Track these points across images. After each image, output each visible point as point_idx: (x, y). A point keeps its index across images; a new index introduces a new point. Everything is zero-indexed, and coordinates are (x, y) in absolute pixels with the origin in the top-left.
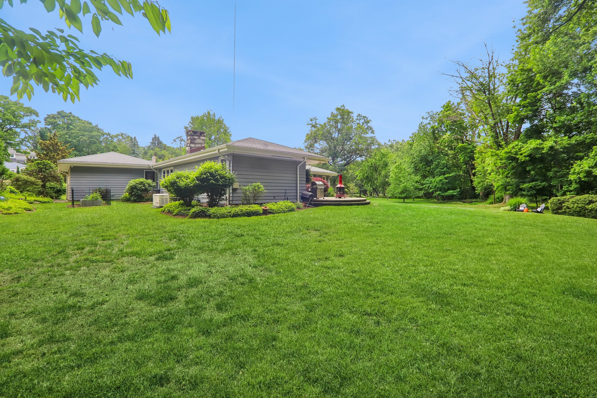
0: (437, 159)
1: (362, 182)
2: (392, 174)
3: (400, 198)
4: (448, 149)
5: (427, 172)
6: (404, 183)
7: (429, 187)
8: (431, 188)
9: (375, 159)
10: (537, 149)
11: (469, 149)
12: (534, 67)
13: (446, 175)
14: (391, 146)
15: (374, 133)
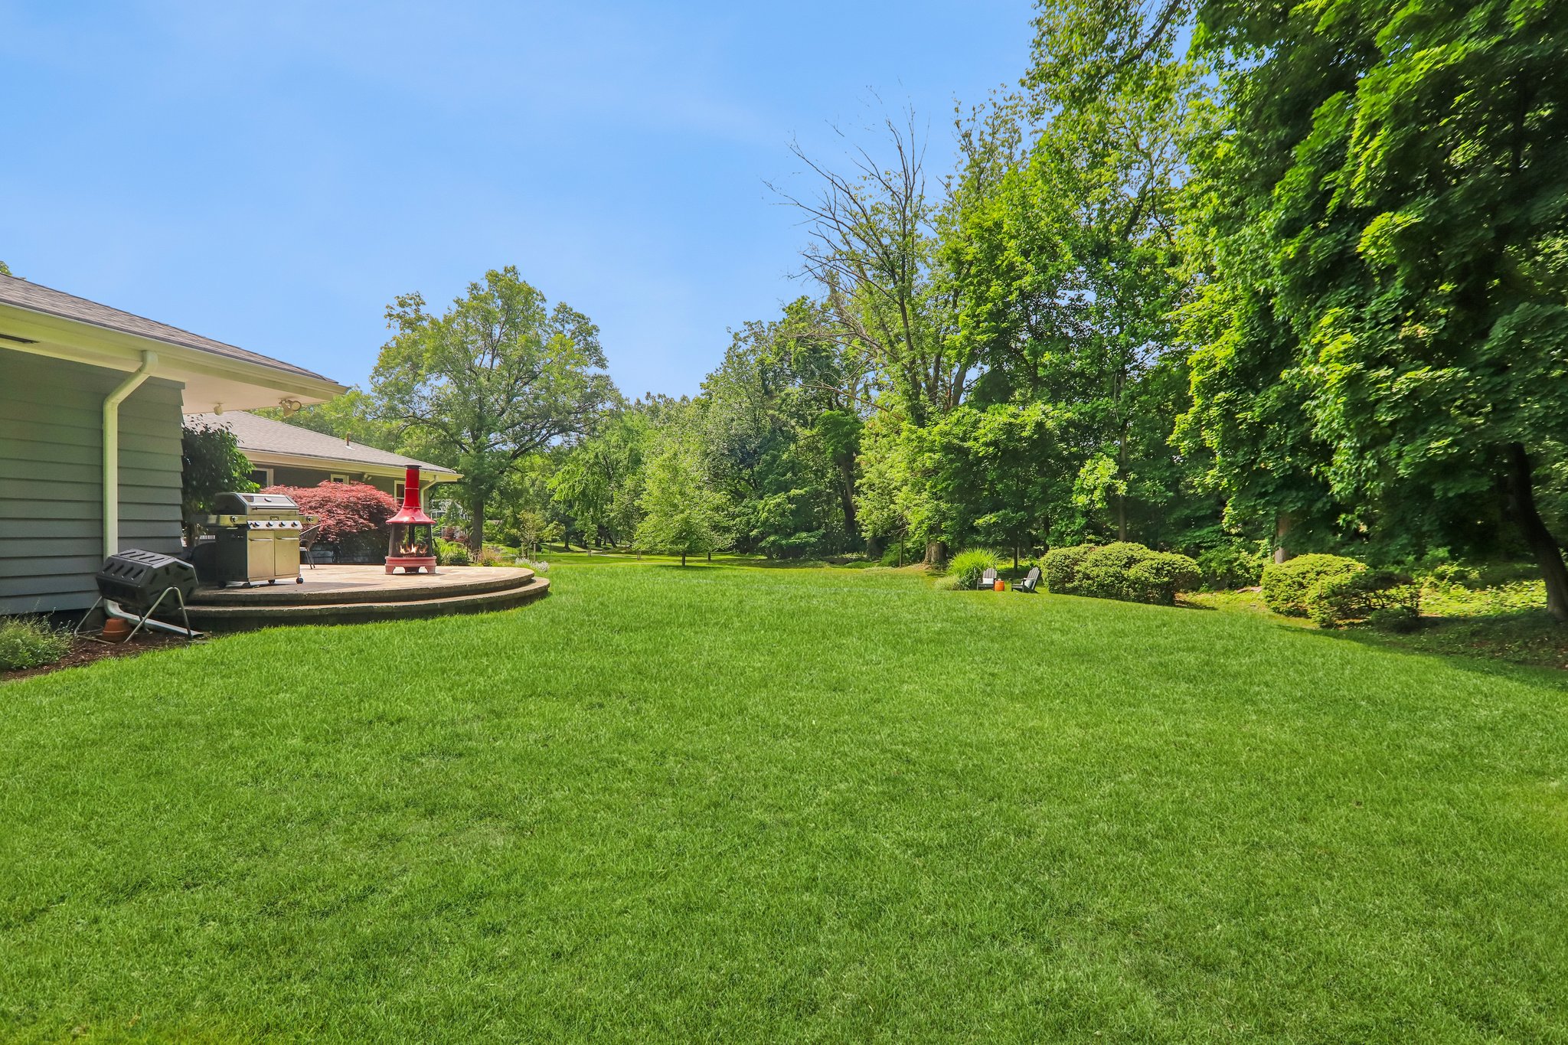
0: (770, 448)
1: (571, 506)
2: (650, 485)
3: (672, 554)
4: (798, 422)
5: (743, 483)
6: (682, 512)
7: (748, 522)
8: (754, 527)
9: (607, 443)
10: (1010, 429)
11: (847, 424)
12: (1006, 220)
13: (794, 492)
14: (654, 411)
15: (603, 366)
